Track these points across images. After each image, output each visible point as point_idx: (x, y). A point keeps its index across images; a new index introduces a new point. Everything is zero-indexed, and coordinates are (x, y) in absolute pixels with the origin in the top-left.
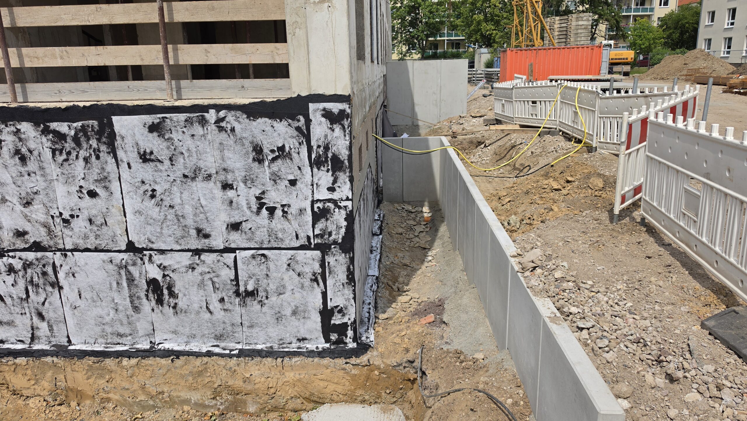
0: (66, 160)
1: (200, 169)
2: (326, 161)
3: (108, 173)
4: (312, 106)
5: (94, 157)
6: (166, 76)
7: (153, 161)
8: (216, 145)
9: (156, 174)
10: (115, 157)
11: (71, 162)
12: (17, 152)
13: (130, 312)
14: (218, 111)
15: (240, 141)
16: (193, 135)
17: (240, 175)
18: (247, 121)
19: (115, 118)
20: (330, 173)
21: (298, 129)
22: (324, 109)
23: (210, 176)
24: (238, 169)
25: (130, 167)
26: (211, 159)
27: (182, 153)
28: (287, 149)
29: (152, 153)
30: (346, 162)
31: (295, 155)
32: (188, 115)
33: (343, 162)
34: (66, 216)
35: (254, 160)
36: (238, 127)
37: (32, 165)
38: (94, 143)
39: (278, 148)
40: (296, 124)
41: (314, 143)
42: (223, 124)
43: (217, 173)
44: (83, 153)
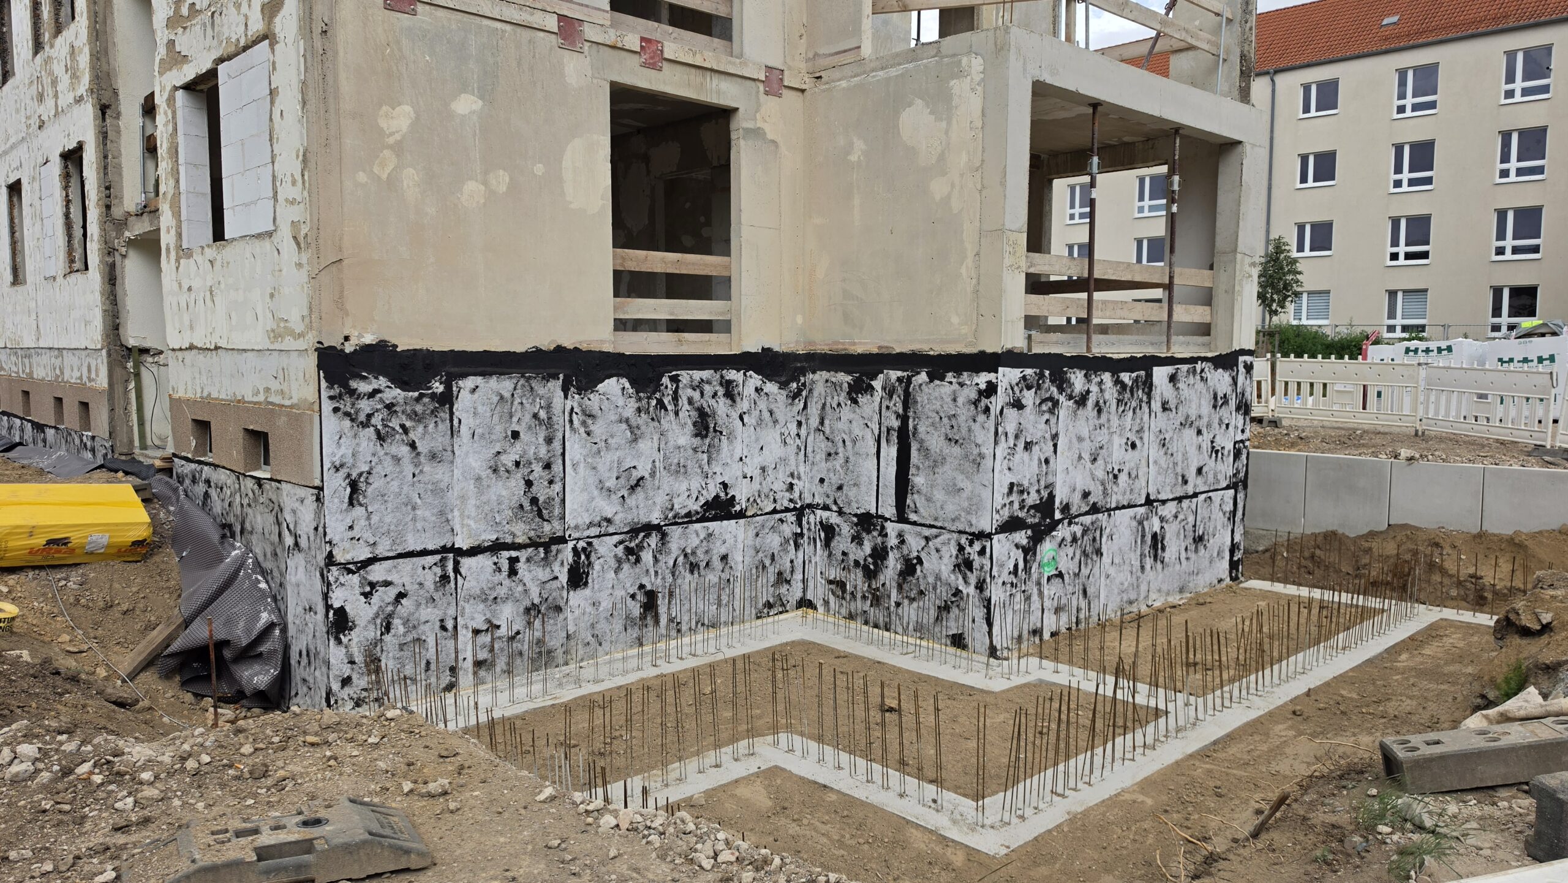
0: (1123, 411)
1: (1188, 417)
2: (1243, 406)
4: (1241, 359)
5: (1138, 408)
7: (1167, 409)
8: (1198, 393)
9: (1168, 422)
10: (1150, 407)
11: (1126, 413)
13: (1139, 573)
14: (1202, 363)
16: (1189, 385)
17: (1205, 420)
18: (1213, 371)
19: (1155, 369)
20: (1243, 417)
21: (1233, 378)
22: (1245, 361)
23: (1193, 423)
24: (1206, 415)
25: (1155, 417)
26: (1194, 407)
27: (1182, 402)
28: (1227, 396)
29: (1168, 402)
31: (1230, 401)
32: (1188, 366)
33: (1248, 406)
34: (1116, 472)
35: (1213, 406)
36: (1209, 377)
37: (1104, 416)
38: (1140, 392)
39: (1224, 395)
40: (1233, 374)
41: (1238, 390)
42: (1203, 374)
43: (1195, 419)
44: (1134, 404)
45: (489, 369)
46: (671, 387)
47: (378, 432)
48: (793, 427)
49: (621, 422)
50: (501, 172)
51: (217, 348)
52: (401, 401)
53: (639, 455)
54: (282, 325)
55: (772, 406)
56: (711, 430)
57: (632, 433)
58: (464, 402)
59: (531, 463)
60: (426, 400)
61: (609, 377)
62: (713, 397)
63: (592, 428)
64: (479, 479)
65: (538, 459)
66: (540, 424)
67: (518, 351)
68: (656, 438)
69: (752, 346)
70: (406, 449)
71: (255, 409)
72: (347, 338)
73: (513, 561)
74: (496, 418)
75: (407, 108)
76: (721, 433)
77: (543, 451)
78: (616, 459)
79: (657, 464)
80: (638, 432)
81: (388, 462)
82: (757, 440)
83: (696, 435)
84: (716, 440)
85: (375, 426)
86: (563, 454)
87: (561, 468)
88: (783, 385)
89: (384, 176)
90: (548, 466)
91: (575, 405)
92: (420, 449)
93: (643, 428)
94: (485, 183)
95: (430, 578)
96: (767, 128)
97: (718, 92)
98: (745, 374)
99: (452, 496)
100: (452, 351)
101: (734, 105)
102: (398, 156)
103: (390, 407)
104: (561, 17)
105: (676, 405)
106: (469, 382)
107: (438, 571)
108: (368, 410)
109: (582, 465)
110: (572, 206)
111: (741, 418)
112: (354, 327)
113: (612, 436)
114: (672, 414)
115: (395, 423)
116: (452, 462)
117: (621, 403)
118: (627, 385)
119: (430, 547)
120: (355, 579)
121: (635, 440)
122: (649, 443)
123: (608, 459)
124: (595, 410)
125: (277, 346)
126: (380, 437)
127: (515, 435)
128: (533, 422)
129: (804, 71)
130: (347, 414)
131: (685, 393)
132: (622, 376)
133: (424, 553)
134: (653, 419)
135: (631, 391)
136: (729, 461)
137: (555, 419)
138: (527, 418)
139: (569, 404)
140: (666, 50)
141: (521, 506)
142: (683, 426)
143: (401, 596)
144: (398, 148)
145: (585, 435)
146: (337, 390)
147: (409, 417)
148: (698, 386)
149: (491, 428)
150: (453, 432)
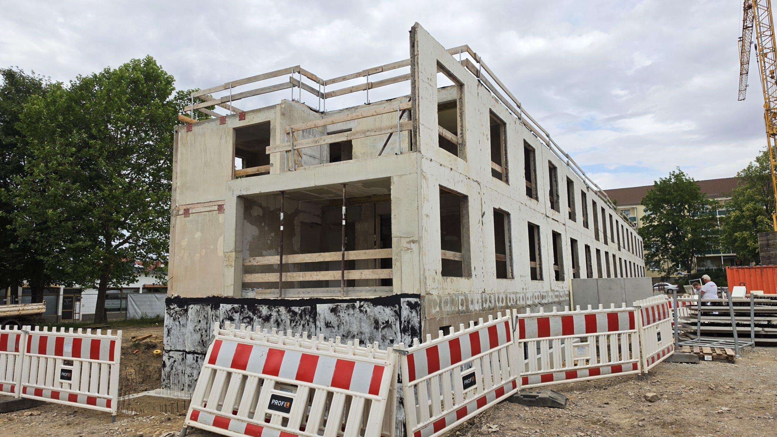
0: (295, 325)
1: (350, 333)
2: (408, 330)
3: (311, 333)
4: (402, 300)
5: (307, 324)
6: (342, 285)
7: (330, 327)
8: (358, 319)
9: (331, 334)
10: (315, 325)
11: (297, 326)
12: (277, 321)
14: (360, 302)
15: (369, 317)
16: (349, 314)
17: (367, 336)
18: (373, 307)
19: (318, 305)
20: (410, 337)
22: (408, 301)
23: (354, 336)
24: (367, 333)
25: (321, 330)
26: (355, 327)
27: (343, 323)
28: (390, 322)
29: (330, 323)
30: (418, 330)
31: (393, 326)
32: (348, 304)
33: (416, 330)
35: (374, 328)
36: (368, 310)
37: (281, 327)
38: (308, 317)
39: (386, 322)
40: (395, 309)
41: (402, 319)
42: (362, 309)
43: (357, 334)
52: (178, 311)
58: (190, 311)
59: (202, 330)
60: (183, 311)
64: (191, 333)
65: (204, 329)
70: (178, 323)
72: (173, 295)
73: (197, 357)
74: (195, 316)
75: (187, 239)
77: (205, 326)
81: (175, 326)
85: (174, 317)
86: (210, 328)
87: (210, 332)
89: (182, 256)
90: (206, 331)
91: (213, 313)
92: (181, 323)
94: (200, 253)
95: (180, 358)
99: (186, 336)
100: (190, 298)
102: (184, 251)
103: (176, 312)
106: (191, 306)
107: (182, 356)
108: (172, 313)
112: (174, 292)
115: (177, 316)
116: (186, 327)
119: (181, 350)
120: (167, 354)
124: (219, 316)
126: (174, 320)
127: (200, 321)
128: (204, 318)
130: (169, 313)
133: (180, 351)
137: (209, 317)
138: (203, 316)
141: (200, 342)
143: (175, 361)
144: (184, 249)
146: (168, 308)
147: (179, 315)
149: (195, 319)
150: (187, 319)
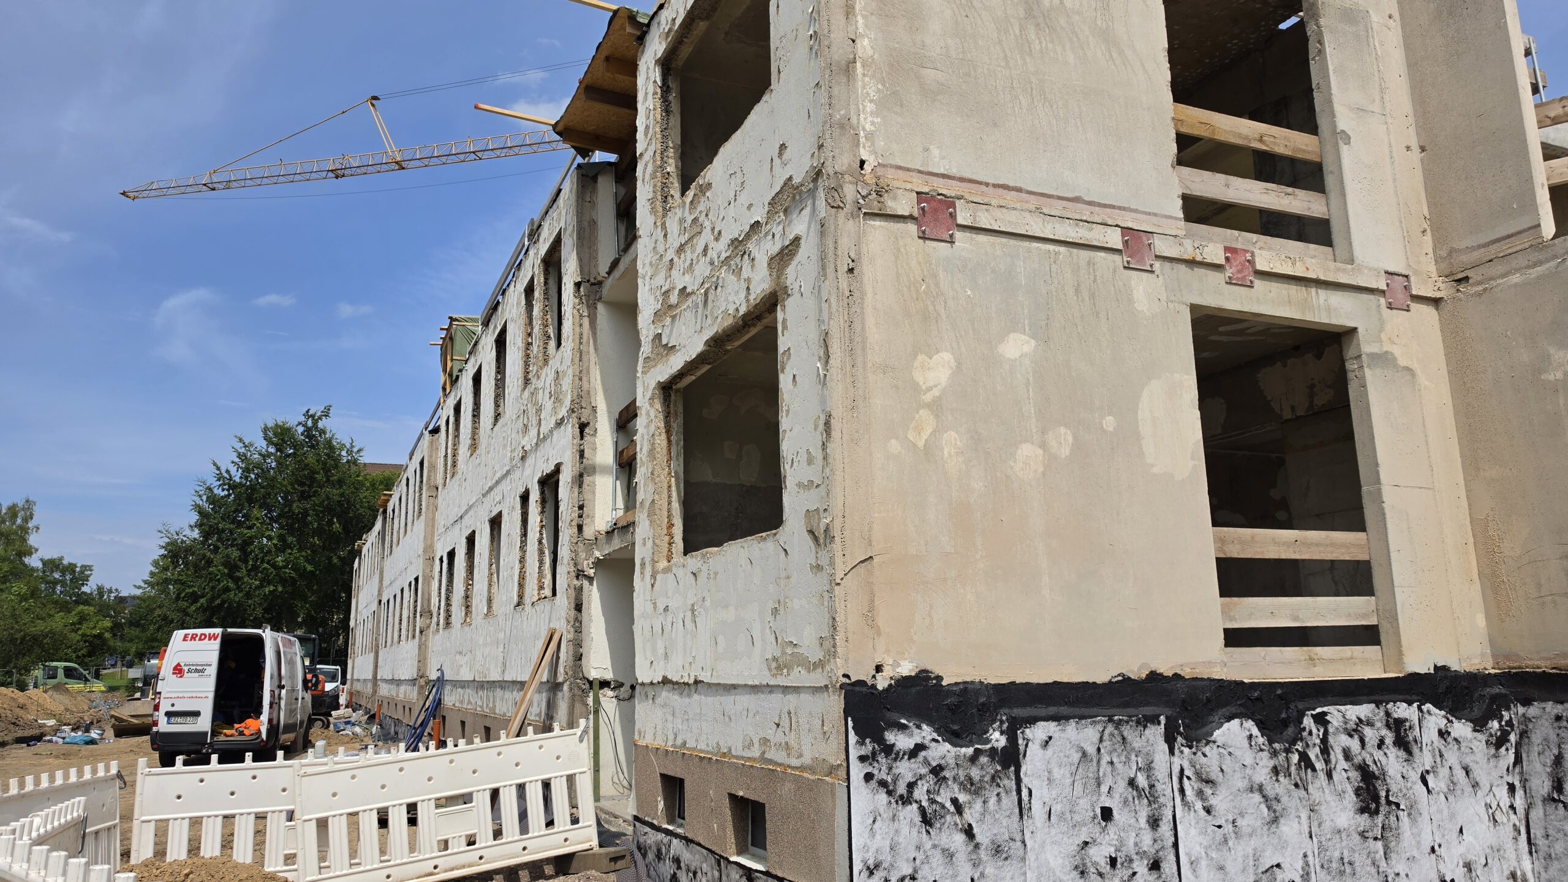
45: (1064, 710)
46: (1317, 732)
47: (922, 811)
48: (1502, 793)
49: (1252, 791)
50: (1062, 430)
51: (696, 682)
52: (952, 762)
53: (1283, 845)
54: (789, 651)
55: (1468, 760)
56: (1383, 801)
57: (1269, 808)
58: (1034, 762)
59: (1131, 861)
60: (984, 759)
61: (1229, 719)
62: (1380, 747)
63: (1213, 801)
65: (1142, 854)
66: (1140, 796)
67: (1099, 681)
68: (1304, 815)
69: (1419, 663)
70: (960, 838)
71: (746, 769)
72: (879, 669)
74: (1078, 786)
75: (946, 356)
76: (1398, 805)
77: (1147, 838)
78: (1251, 852)
79: (1310, 859)
80: (1278, 808)
81: (937, 858)
82: (1452, 816)
83: (1362, 810)
84: (1393, 818)
85: (918, 802)
86: (1176, 845)
87: (1175, 868)
88: (1479, 725)
89: (921, 444)
90: (1156, 865)
91: (1186, 765)
92: (979, 838)
93: (1284, 799)
94: (1043, 446)
96: (1396, 351)
97: (1328, 309)
98: (1420, 708)
100: (1013, 683)
101: (1351, 324)
102: (937, 416)
103: (937, 771)
104: (1126, 230)
105: (1327, 762)
106: (1038, 732)
108: (909, 778)
109: (1204, 863)
110: (1155, 470)
111: (1425, 782)
112: (888, 651)
113: (1242, 814)
114: (1322, 776)
115: (944, 798)
116: (1023, 859)
117: (1248, 761)
118: (1255, 731)
121: (1275, 820)
122: (1295, 825)
123: (1240, 851)
124: (1215, 774)
125: (781, 681)
126: (927, 820)
127: (1107, 814)
128: (1130, 793)
129: (1434, 275)
130: (883, 784)
131: (1340, 741)
132: (1247, 716)
134: (1296, 785)
135: (1261, 740)
136: (1415, 853)
137: (1159, 787)
138: (1121, 786)
139: (1177, 761)
140: (1257, 260)
142: (1341, 795)
144: (936, 407)
145: (1203, 813)
146: (869, 747)
147: (963, 787)
148: (1355, 730)
149: (1073, 804)
150: (1022, 810)
